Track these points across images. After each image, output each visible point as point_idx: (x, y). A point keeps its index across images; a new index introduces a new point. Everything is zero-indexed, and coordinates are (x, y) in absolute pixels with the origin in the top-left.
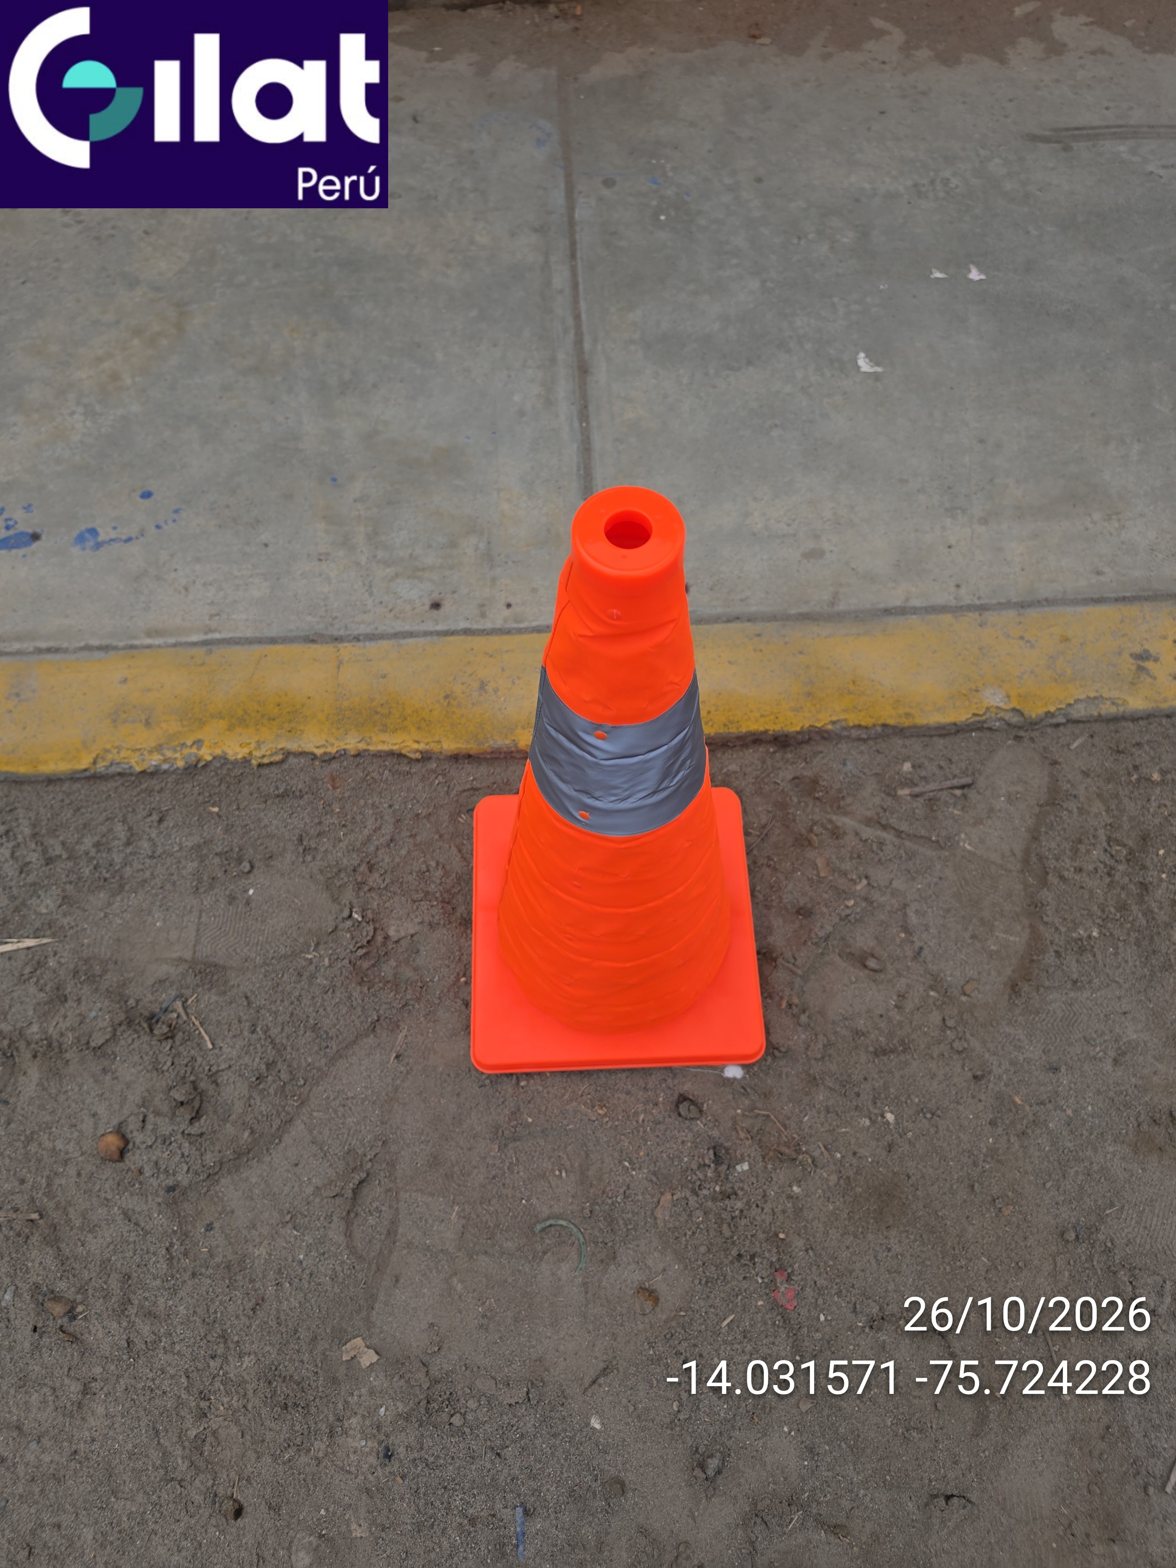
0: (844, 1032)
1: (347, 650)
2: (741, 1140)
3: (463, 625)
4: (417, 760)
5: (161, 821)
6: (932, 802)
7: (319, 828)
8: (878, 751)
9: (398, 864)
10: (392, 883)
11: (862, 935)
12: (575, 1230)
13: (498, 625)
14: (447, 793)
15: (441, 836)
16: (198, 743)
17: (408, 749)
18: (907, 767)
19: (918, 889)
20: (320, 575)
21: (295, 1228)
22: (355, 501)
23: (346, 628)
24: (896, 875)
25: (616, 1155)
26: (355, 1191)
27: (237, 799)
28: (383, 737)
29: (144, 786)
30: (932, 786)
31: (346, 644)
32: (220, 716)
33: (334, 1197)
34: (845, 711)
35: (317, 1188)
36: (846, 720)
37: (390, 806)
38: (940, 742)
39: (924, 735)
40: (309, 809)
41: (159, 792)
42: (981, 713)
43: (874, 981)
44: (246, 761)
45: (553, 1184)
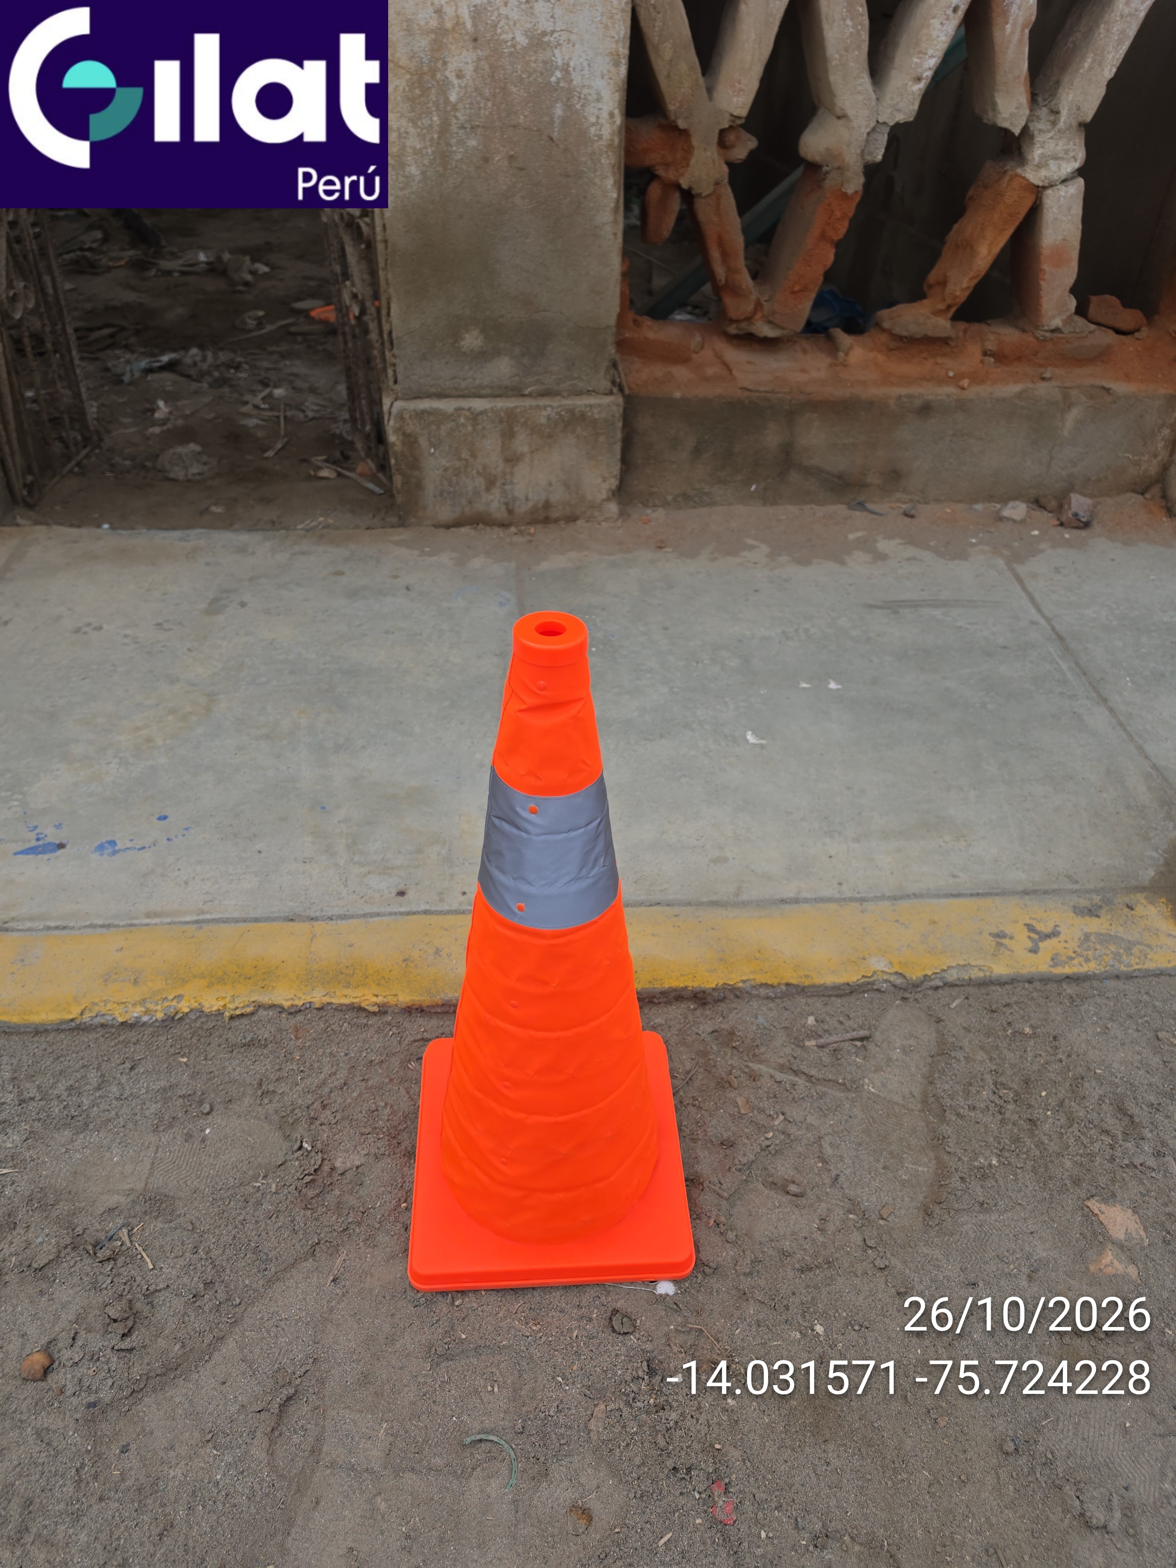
0: (771, 1252)
1: (319, 926)
2: (675, 1353)
3: (423, 907)
4: (374, 1013)
6: (836, 1052)
7: (278, 1073)
8: (785, 1008)
9: (349, 1104)
10: (343, 1119)
11: (783, 1165)
12: (506, 1446)
13: (454, 908)
14: (400, 1043)
15: (391, 1080)
16: (179, 997)
17: (367, 1003)
19: (830, 1125)
20: (304, 873)
21: (215, 1448)
23: (322, 911)
24: (810, 1112)
25: (549, 1370)
26: (283, 1407)
27: (205, 1051)
28: (346, 991)
29: (121, 1038)
30: (834, 1038)
31: (320, 922)
32: (202, 976)
33: (259, 1411)
34: (754, 972)
35: (243, 1406)
36: (754, 979)
37: (346, 1055)
38: (838, 1001)
39: (823, 996)
40: (271, 1057)
41: (135, 1043)
42: (869, 975)
43: (796, 1205)
44: (219, 1013)
45: (485, 1400)
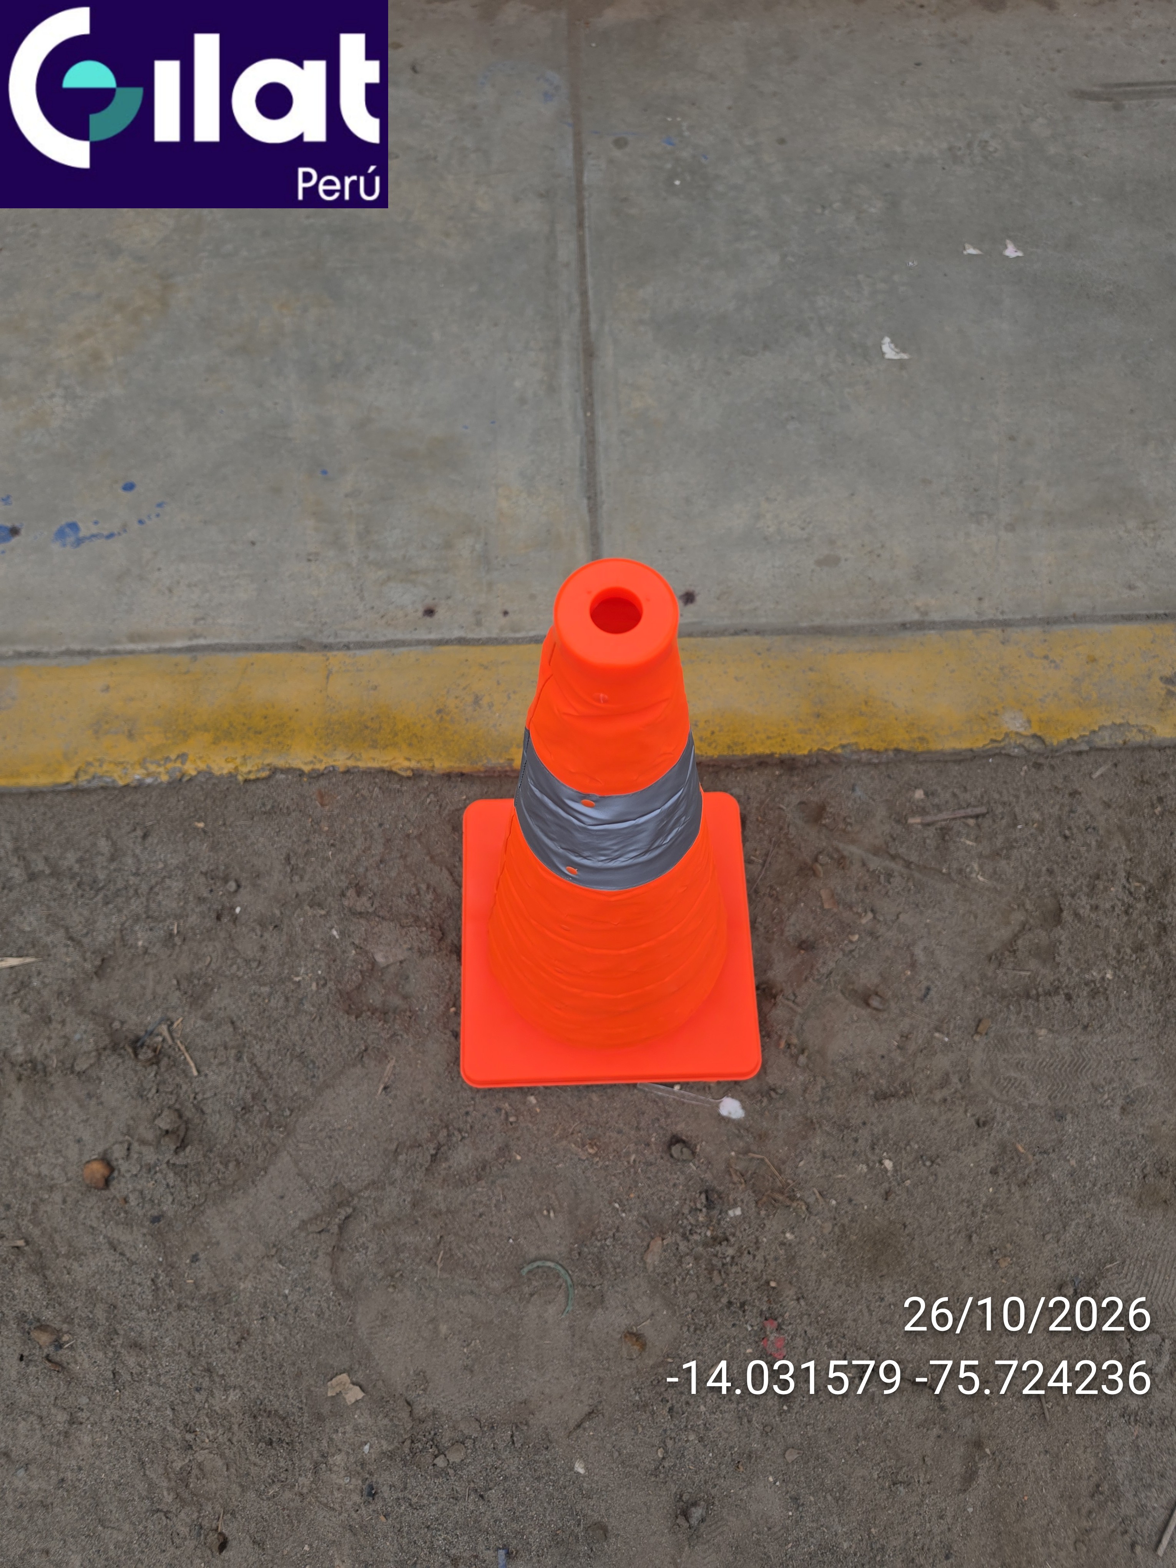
0: (844, 1074)
1: (337, 658)
2: (734, 1183)
3: (457, 633)
4: (409, 778)
5: (145, 836)
6: (944, 832)
7: (306, 847)
8: (889, 776)
9: (388, 886)
10: (382, 906)
11: (866, 970)
12: (563, 1272)
13: (494, 634)
14: (439, 813)
16: (183, 757)
17: (399, 767)
18: (919, 794)
19: (927, 925)
20: (309, 577)
21: (280, 1262)
22: (346, 496)
23: (336, 635)
24: (903, 909)
25: (606, 1196)
26: (342, 1227)
27: (223, 814)
28: (373, 753)
29: (128, 800)
30: (945, 815)
31: (335, 653)
32: (205, 728)
33: (320, 1232)
34: (856, 733)
35: (303, 1221)
36: (856, 744)
37: (381, 825)
38: (955, 769)
39: (939, 761)
40: (296, 827)
41: (143, 806)
42: (999, 739)
43: (877, 1020)
44: (232, 776)
45: (541, 1224)
